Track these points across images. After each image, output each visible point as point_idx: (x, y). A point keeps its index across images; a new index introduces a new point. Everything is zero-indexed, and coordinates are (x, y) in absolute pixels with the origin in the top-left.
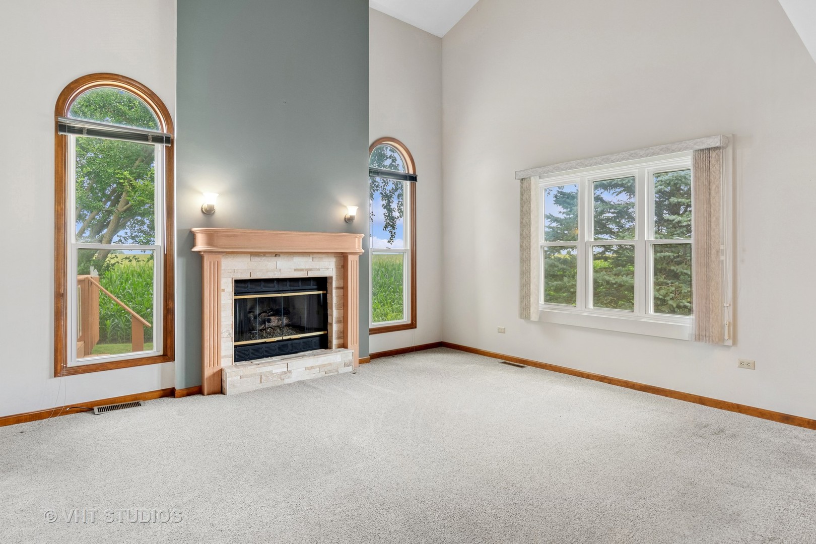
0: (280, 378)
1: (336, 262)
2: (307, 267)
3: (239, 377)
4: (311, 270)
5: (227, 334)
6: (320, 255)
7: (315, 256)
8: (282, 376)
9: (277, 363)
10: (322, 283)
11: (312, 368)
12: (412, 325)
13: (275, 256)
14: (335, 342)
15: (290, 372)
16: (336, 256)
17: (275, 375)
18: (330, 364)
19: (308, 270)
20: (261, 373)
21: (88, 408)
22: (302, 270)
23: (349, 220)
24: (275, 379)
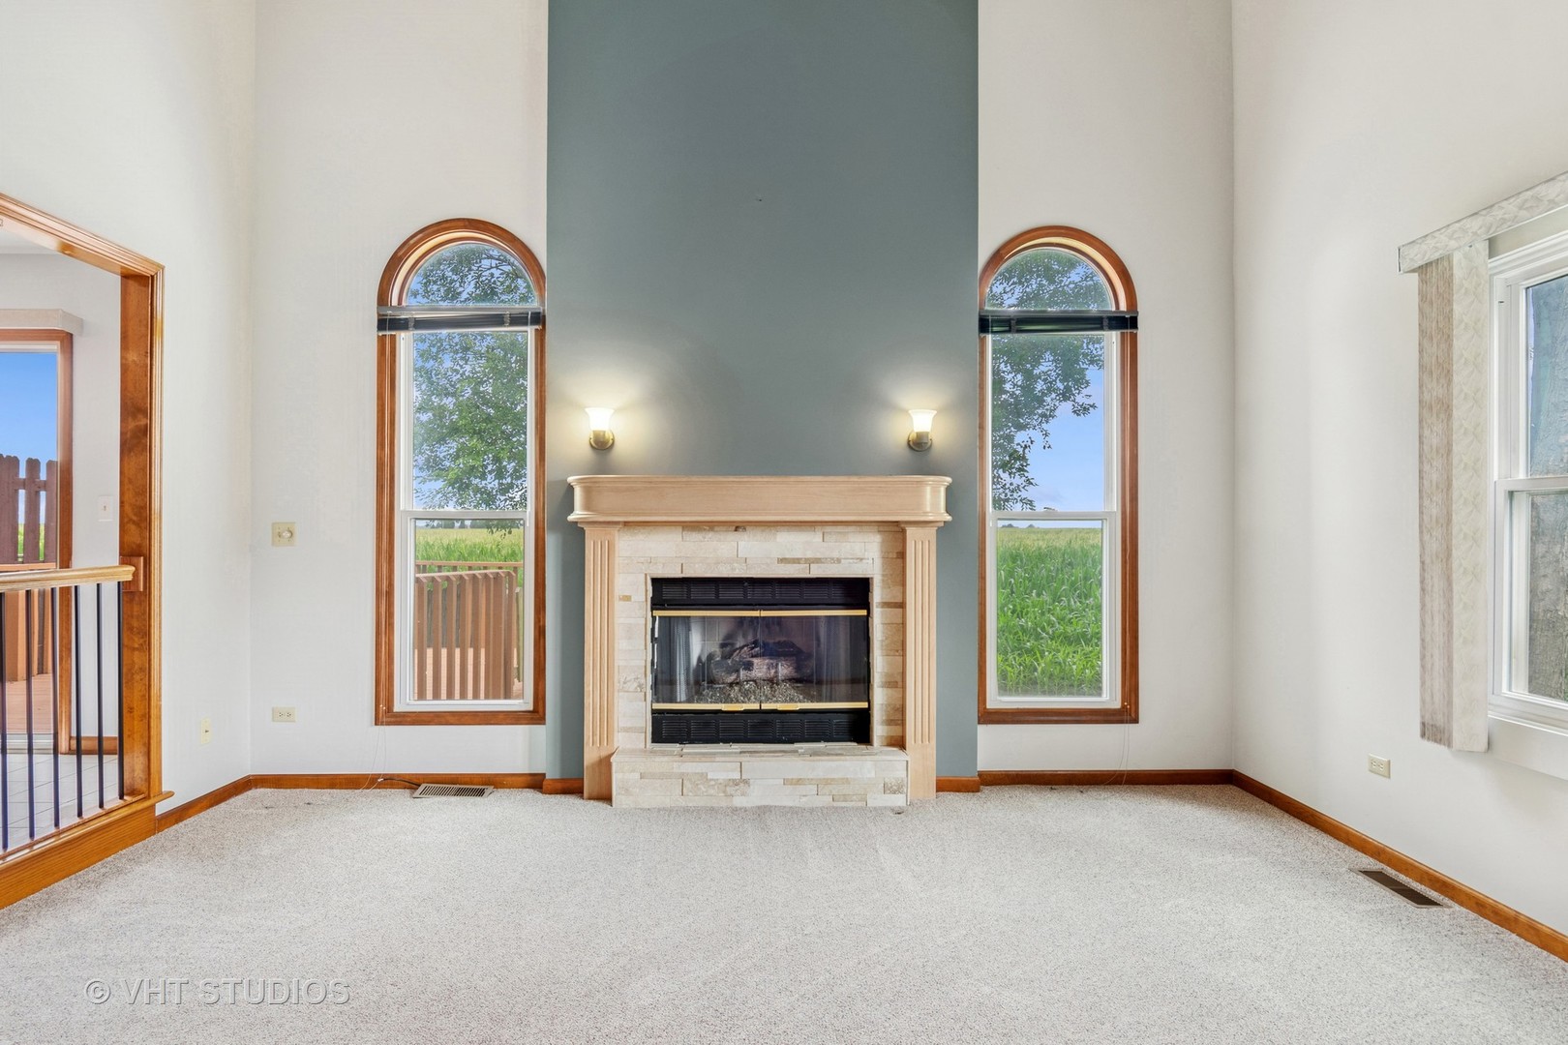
0: (724, 792)
1: (883, 542)
2: (809, 555)
3: (637, 776)
4: (817, 561)
5: (636, 685)
6: (840, 529)
7: (828, 529)
8: (728, 789)
9: (718, 759)
10: (856, 591)
11: (799, 782)
12: (1127, 713)
13: (736, 530)
14: (879, 730)
15: (746, 782)
16: (881, 529)
17: (713, 783)
18: (846, 781)
19: (810, 561)
20: (683, 774)
21: (411, 783)
22: (796, 561)
23: (918, 445)
24: (712, 792)
